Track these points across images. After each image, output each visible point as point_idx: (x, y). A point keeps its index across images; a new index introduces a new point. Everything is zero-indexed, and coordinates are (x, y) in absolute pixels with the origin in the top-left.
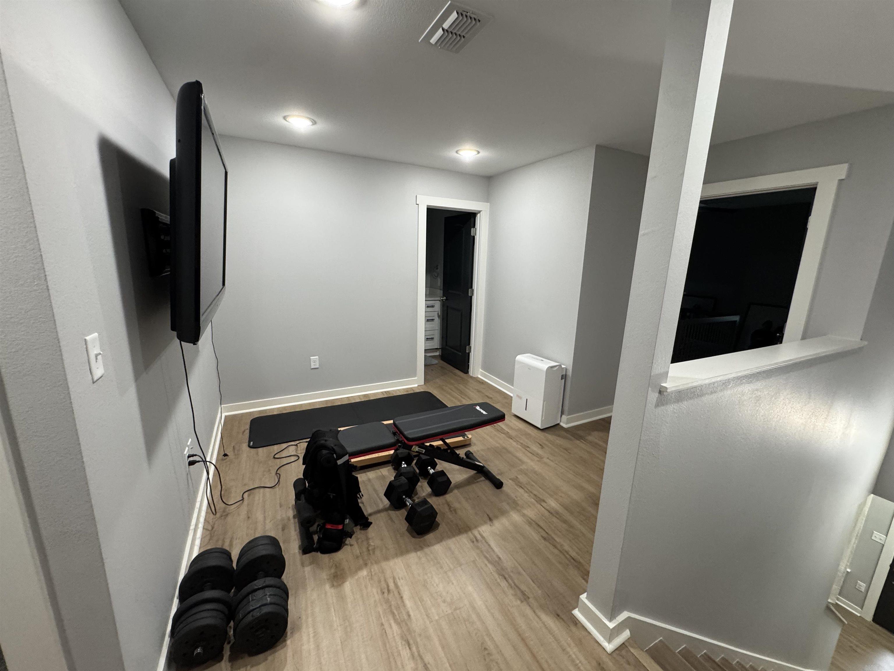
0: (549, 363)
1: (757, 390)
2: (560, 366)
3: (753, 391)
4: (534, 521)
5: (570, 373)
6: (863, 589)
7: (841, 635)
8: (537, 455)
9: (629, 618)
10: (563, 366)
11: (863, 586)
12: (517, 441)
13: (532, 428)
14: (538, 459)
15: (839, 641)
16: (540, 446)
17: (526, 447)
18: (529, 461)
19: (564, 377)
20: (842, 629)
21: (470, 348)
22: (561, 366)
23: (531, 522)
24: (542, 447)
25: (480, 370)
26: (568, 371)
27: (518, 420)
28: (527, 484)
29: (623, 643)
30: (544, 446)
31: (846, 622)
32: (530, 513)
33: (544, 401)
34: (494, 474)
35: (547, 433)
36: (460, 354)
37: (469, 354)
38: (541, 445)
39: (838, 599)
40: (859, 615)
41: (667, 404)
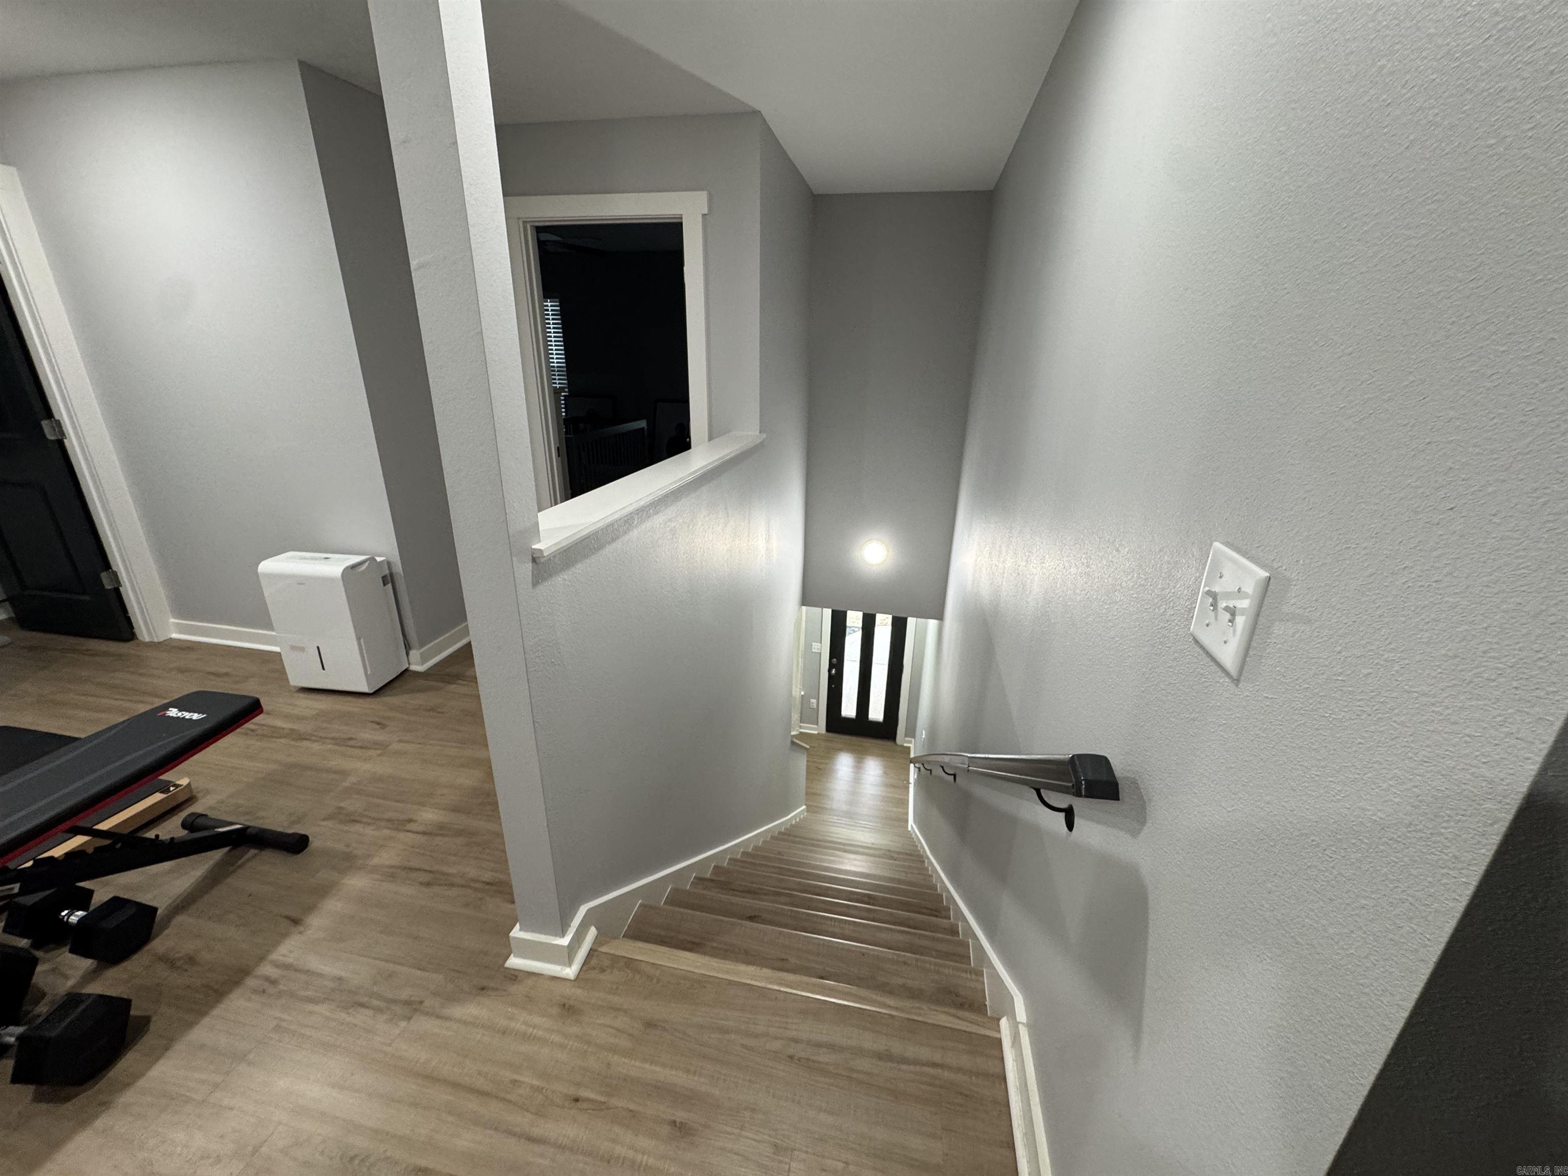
0: (345, 560)
1: (670, 520)
2: (372, 559)
3: (665, 524)
4: (398, 867)
5: (398, 568)
6: (815, 706)
7: (808, 761)
8: (376, 745)
9: (589, 911)
10: (379, 559)
11: (814, 701)
12: (322, 740)
13: (349, 699)
14: (379, 752)
15: (808, 767)
16: (377, 727)
17: (345, 742)
18: (359, 764)
19: (389, 579)
20: (808, 755)
21: (115, 577)
22: (375, 560)
23: (391, 874)
24: (381, 725)
25: (172, 620)
26: (393, 565)
27: (313, 696)
28: (365, 810)
29: (591, 949)
30: (384, 722)
31: (808, 747)
32: (386, 858)
33: (358, 639)
34: (280, 829)
35: (385, 696)
36: (87, 598)
37: (117, 592)
38: (378, 724)
39: (801, 727)
40: (816, 732)
41: (551, 576)
